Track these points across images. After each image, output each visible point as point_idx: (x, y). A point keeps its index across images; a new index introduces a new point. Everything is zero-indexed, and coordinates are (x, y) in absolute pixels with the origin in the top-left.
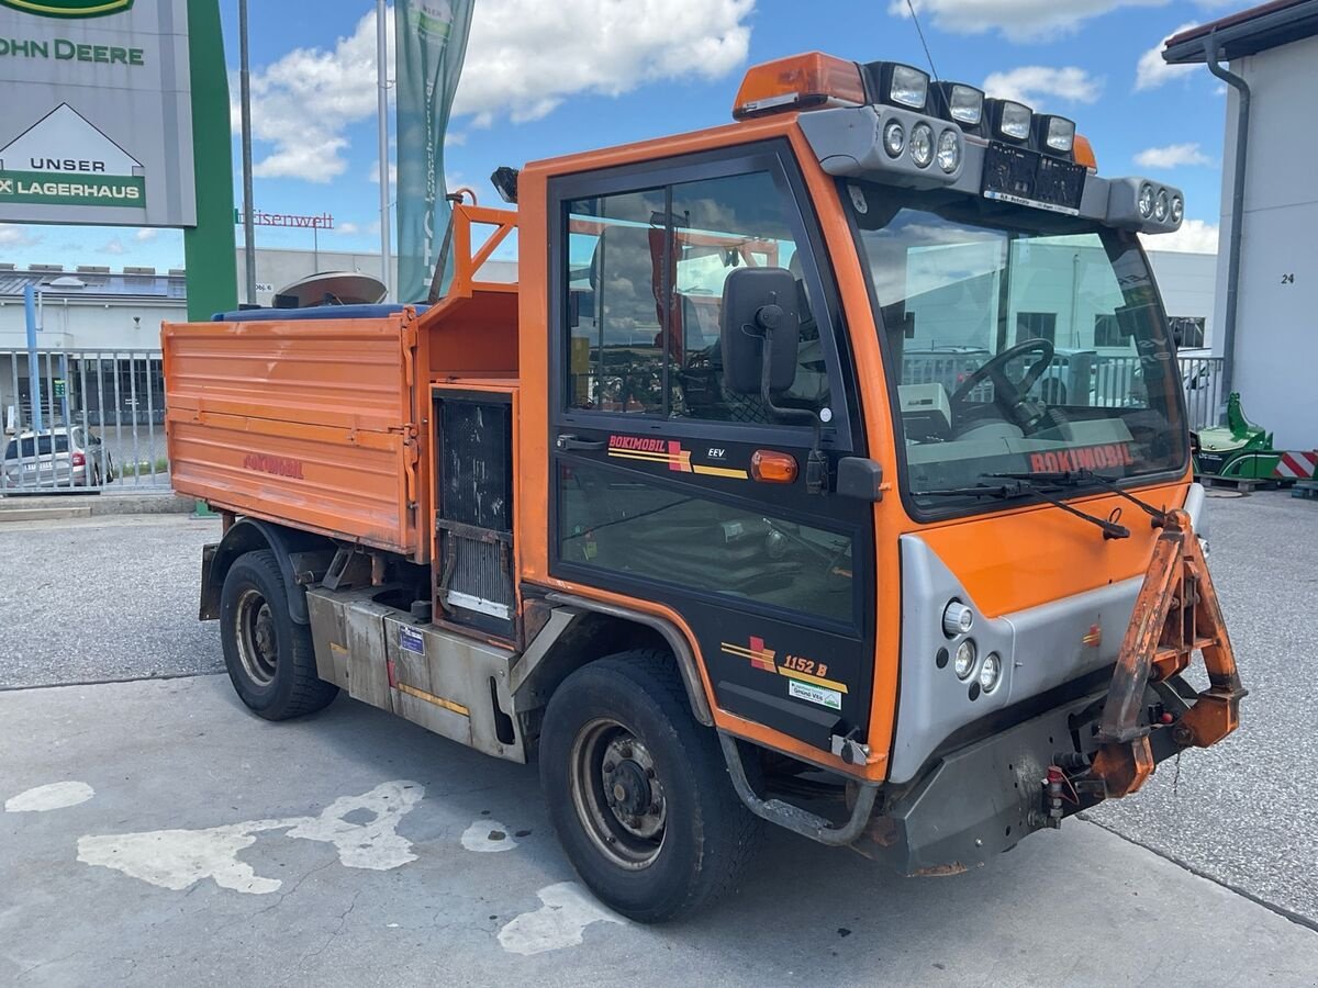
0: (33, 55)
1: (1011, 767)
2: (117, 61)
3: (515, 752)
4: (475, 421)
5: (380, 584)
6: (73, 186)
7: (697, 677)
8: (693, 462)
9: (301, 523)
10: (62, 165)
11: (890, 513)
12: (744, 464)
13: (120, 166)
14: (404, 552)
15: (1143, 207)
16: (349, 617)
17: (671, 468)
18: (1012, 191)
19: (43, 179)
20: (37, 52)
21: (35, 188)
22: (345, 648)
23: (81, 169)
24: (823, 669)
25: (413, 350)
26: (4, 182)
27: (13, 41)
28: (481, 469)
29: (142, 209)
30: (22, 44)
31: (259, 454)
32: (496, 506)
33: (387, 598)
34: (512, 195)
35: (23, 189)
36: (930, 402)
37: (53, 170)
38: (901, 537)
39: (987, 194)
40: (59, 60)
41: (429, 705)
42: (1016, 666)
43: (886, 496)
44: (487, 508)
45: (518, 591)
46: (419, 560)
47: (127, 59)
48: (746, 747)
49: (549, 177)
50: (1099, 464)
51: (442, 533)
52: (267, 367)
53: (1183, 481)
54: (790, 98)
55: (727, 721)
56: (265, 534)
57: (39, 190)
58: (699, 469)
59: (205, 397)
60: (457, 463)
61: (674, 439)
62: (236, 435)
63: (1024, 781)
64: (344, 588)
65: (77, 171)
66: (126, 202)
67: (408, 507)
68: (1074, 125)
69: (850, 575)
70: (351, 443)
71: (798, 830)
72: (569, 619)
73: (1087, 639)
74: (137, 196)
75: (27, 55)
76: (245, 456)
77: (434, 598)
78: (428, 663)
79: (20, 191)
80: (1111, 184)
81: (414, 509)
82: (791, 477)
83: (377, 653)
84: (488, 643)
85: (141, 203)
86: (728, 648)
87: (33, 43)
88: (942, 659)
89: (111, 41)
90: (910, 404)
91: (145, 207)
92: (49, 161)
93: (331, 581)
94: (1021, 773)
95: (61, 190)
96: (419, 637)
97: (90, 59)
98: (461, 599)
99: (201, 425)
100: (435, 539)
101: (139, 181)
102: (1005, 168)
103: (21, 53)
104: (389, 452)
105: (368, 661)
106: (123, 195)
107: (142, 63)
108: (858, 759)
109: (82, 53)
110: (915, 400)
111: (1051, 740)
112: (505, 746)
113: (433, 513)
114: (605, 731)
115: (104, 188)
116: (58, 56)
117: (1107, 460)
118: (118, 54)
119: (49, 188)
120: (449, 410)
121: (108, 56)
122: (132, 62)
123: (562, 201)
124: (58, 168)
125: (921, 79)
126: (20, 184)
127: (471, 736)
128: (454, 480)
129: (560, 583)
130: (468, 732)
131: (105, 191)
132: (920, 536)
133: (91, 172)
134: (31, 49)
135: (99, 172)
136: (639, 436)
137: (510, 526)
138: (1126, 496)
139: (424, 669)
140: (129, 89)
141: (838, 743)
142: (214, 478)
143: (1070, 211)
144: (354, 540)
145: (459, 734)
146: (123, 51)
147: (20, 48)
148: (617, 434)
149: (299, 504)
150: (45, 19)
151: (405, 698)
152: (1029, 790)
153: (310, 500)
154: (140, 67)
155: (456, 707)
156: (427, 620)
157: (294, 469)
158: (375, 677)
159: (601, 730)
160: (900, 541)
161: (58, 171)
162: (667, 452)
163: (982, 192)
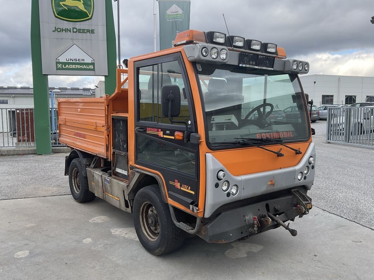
0: (67, 32)
1: (244, 216)
2: (88, 32)
3: (129, 210)
4: (120, 124)
5: (103, 166)
6: (76, 66)
7: (165, 190)
8: (164, 134)
9: (85, 150)
10: (74, 60)
11: (203, 147)
12: (173, 135)
13: (88, 60)
14: (105, 158)
15: (295, 67)
16: (95, 175)
17: (159, 136)
18: (250, 64)
19: (69, 64)
20: (68, 31)
21: (67, 66)
22: (94, 183)
23: (79, 61)
24: (189, 188)
25: (108, 106)
26: (59, 65)
27: (62, 28)
28: (122, 136)
29: (93, 71)
30: (64, 29)
31: (77, 132)
32: (125, 146)
33: (105, 170)
34: (127, 66)
35: (64, 66)
36: (230, 119)
37: (72, 61)
38: (206, 154)
39: (240, 65)
40: (74, 33)
41: (111, 198)
42: (243, 189)
43: (202, 143)
44: (123, 147)
45: (129, 168)
46: (109, 160)
47: (90, 32)
48: (175, 209)
49: (134, 62)
50: (281, 137)
51: (114, 153)
52: (78, 110)
53: (308, 141)
54: (185, 42)
55: (171, 202)
56: (78, 153)
57: (68, 67)
58: (165, 136)
59: (67, 118)
60: (117, 135)
61: (160, 128)
62: (72, 127)
63: (248, 220)
64: (95, 167)
65: (78, 62)
66: (90, 70)
67: (106, 146)
68: (277, 45)
69: (195, 163)
70: (94, 129)
71: (185, 230)
72: (139, 175)
73: (269, 183)
74: (93, 68)
75: (66, 32)
76: (74, 133)
77: (112, 170)
78: (111, 187)
79: (63, 67)
80: (285, 62)
81: (108, 147)
82: (182, 138)
83: (100, 184)
84: (123, 181)
85: (94, 70)
86: (171, 183)
87: (67, 29)
88: (217, 185)
89: (86, 28)
90: (225, 120)
91: (95, 71)
92: (71, 59)
93: (92, 166)
94: (247, 218)
95: (74, 66)
96: (109, 180)
97: (81, 32)
98: (119, 170)
99: (65, 125)
100: (112, 155)
101: (93, 64)
102: (246, 58)
103: (64, 31)
104: (102, 132)
105: (99, 186)
106: (89, 68)
107: (94, 33)
108: (195, 211)
109: (79, 31)
110: (226, 119)
111: (259, 210)
112: (127, 208)
113: (112, 147)
114: (148, 205)
115: (84, 66)
116: (73, 32)
117: (284, 136)
118: (88, 31)
119: (70, 66)
120: (115, 121)
121: (86, 31)
122: (91, 32)
123: (137, 68)
124: (73, 61)
125: (223, 36)
126: (63, 65)
127: (120, 206)
128: (116, 139)
129: (137, 166)
130: (119, 205)
131: (84, 67)
132: (211, 154)
133: (81, 62)
134: (67, 30)
135: (83, 62)
136: (153, 128)
137: (128, 151)
138: (284, 145)
139: (110, 188)
140: (91, 40)
141: (191, 206)
142: (68, 138)
143: (270, 69)
144: (95, 155)
145: (117, 205)
146: (90, 30)
147: (64, 30)
148: (148, 127)
149: (85, 145)
150: (70, 22)
151: (107, 196)
152: (249, 222)
153: (87, 144)
154: (93, 34)
155: (117, 199)
156: (110, 176)
157: (84, 136)
158: (100, 190)
159: (147, 205)
160: (205, 155)
161: (73, 62)
162: (158, 132)
163: (239, 64)
